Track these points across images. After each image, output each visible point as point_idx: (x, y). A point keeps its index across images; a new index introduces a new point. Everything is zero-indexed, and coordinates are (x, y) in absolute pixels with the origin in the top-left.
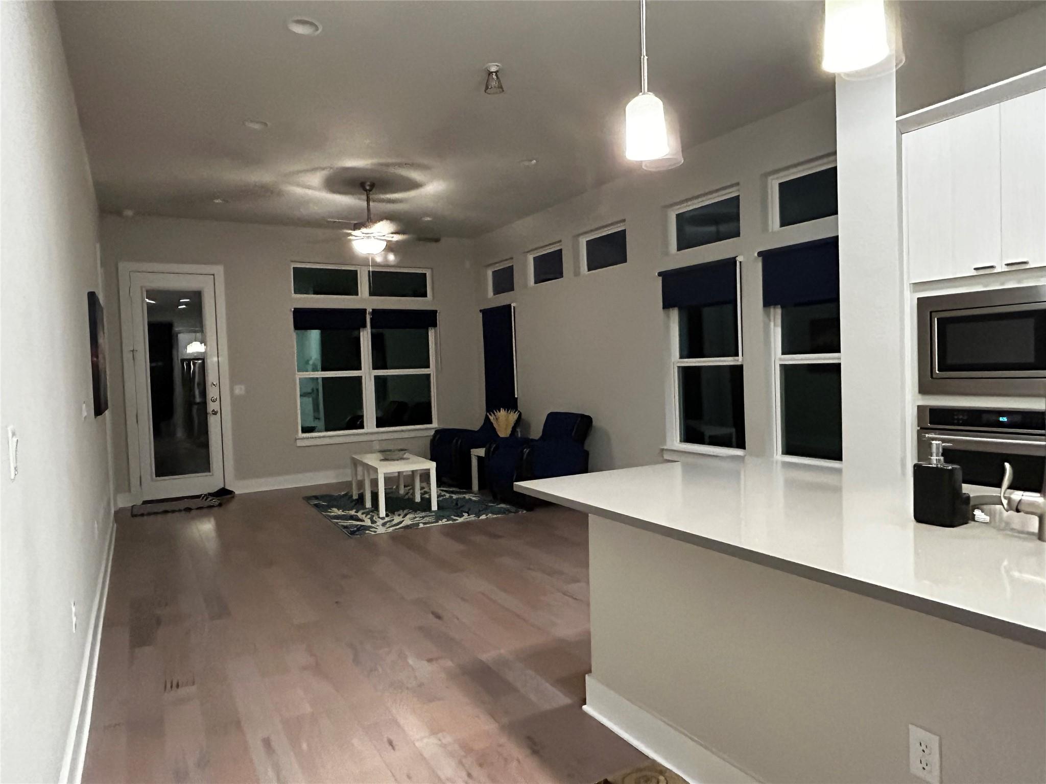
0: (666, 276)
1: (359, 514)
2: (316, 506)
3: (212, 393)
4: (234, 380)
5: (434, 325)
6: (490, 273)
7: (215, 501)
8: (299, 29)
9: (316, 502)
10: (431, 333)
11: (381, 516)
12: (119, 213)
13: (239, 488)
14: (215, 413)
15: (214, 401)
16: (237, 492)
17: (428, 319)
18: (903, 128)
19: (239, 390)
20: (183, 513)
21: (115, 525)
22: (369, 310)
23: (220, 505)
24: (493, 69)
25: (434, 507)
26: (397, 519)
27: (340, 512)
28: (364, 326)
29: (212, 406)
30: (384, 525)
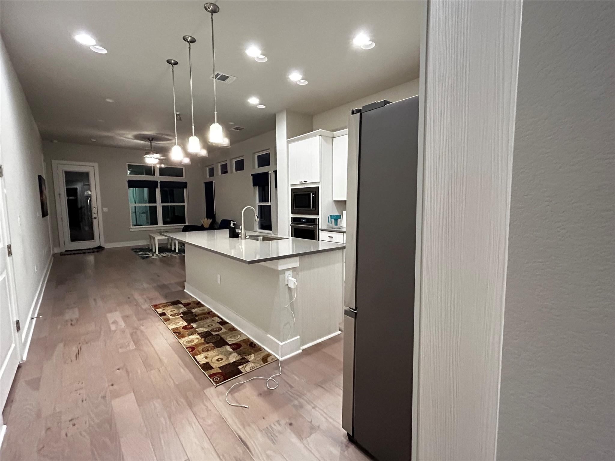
0: (254, 175)
1: (149, 254)
2: (135, 251)
3: (94, 210)
4: (103, 206)
5: (186, 187)
6: (208, 169)
7: (96, 250)
8: (108, 100)
9: (135, 250)
10: (185, 190)
11: (157, 254)
12: (52, 141)
13: (107, 246)
14: (95, 218)
15: (95, 214)
16: (105, 247)
17: (184, 185)
18: (288, 143)
19: (105, 210)
20: (82, 255)
21: (53, 258)
22: (159, 181)
23: (98, 252)
24: (178, 114)
25: (177, 251)
26: (162, 254)
27: (143, 253)
28: (157, 187)
29: (94, 216)
30: (156, 256)
